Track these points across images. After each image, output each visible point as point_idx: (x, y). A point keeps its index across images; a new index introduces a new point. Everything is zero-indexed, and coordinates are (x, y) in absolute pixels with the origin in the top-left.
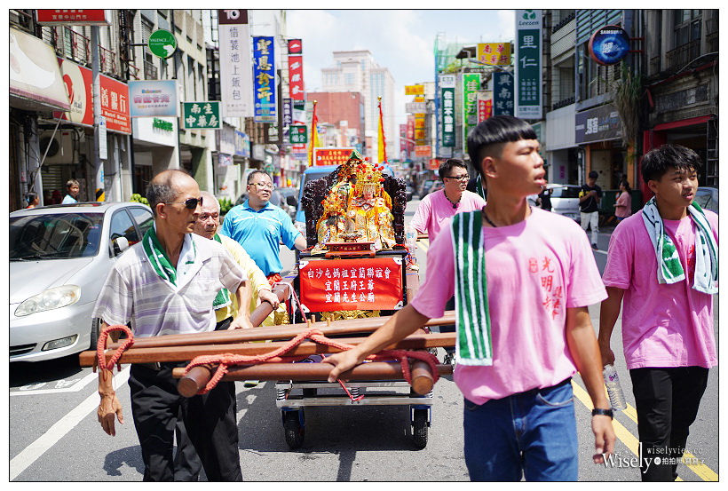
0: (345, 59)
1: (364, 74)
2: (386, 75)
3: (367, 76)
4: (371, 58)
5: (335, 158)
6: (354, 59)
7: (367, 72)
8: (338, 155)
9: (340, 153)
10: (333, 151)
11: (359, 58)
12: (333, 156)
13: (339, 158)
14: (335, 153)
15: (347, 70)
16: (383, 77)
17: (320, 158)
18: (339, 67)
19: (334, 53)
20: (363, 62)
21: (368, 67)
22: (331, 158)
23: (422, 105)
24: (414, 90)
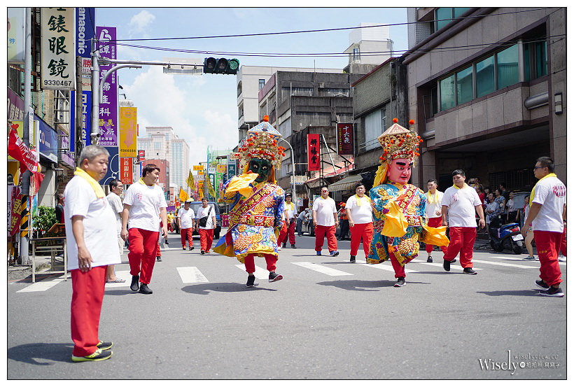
0: (155, 133)
1: (168, 143)
2: (184, 144)
3: (170, 144)
4: (173, 132)
6: (161, 132)
7: (170, 142)
11: (165, 132)
15: (155, 140)
16: (181, 146)
18: (150, 137)
20: (167, 135)
21: (171, 138)
23: (203, 177)
24: (198, 168)
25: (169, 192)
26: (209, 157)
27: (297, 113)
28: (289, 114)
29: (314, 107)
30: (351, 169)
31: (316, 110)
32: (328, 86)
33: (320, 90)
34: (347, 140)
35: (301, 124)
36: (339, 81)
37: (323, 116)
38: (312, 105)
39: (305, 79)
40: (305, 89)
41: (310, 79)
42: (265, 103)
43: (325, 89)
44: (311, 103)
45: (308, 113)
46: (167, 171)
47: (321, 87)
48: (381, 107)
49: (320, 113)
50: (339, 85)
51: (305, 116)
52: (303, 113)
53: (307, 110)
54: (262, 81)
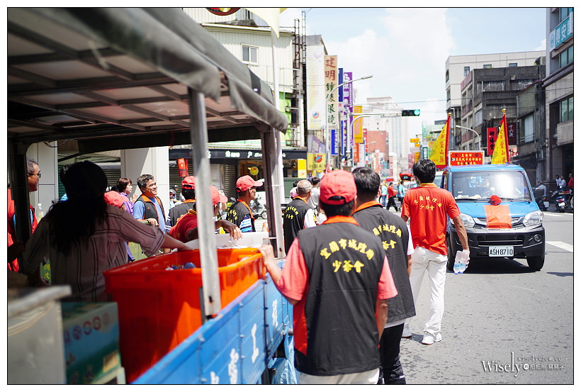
0: (375, 102)
5: (467, 159)
6: (381, 102)
8: (469, 157)
9: (470, 155)
10: (465, 154)
11: (384, 102)
12: (465, 157)
13: (470, 160)
14: (467, 155)
17: (454, 160)
19: (368, 99)
20: (387, 104)
21: (390, 107)
22: (463, 159)
23: (419, 148)
24: (415, 141)
25: (388, 161)
26: (424, 130)
27: (488, 105)
28: (481, 106)
29: (502, 99)
30: (515, 156)
31: (503, 102)
32: (519, 78)
33: (511, 81)
34: (511, 135)
35: (491, 114)
36: (530, 72)
37: (509, 107)
38: (500, 98)
39: (498, 73)
40: (498, 82)
41: (502, 74)
42: (465, 93)
43: (516, 81)
44: (499, 97)
45: (496, 105)
46: (387, 139)
47: (513, 79)
48: (531, 113)
49: (507, 105)
50: (529, 76)
51: (494, 107)
52: (492, 105)
53: (496, 102)
54: (467, 69)
